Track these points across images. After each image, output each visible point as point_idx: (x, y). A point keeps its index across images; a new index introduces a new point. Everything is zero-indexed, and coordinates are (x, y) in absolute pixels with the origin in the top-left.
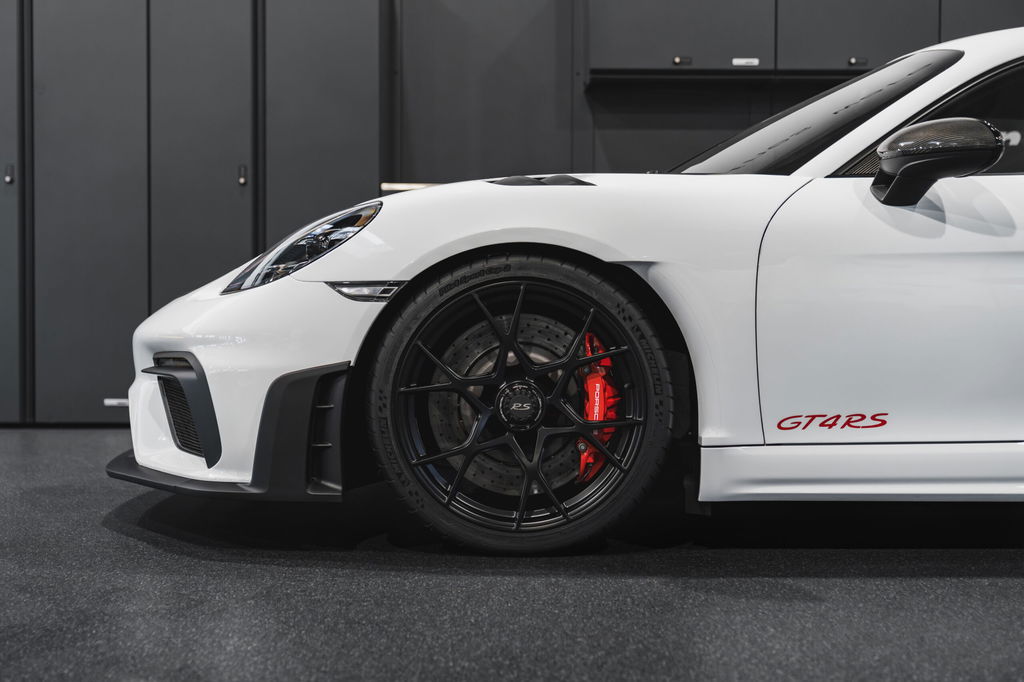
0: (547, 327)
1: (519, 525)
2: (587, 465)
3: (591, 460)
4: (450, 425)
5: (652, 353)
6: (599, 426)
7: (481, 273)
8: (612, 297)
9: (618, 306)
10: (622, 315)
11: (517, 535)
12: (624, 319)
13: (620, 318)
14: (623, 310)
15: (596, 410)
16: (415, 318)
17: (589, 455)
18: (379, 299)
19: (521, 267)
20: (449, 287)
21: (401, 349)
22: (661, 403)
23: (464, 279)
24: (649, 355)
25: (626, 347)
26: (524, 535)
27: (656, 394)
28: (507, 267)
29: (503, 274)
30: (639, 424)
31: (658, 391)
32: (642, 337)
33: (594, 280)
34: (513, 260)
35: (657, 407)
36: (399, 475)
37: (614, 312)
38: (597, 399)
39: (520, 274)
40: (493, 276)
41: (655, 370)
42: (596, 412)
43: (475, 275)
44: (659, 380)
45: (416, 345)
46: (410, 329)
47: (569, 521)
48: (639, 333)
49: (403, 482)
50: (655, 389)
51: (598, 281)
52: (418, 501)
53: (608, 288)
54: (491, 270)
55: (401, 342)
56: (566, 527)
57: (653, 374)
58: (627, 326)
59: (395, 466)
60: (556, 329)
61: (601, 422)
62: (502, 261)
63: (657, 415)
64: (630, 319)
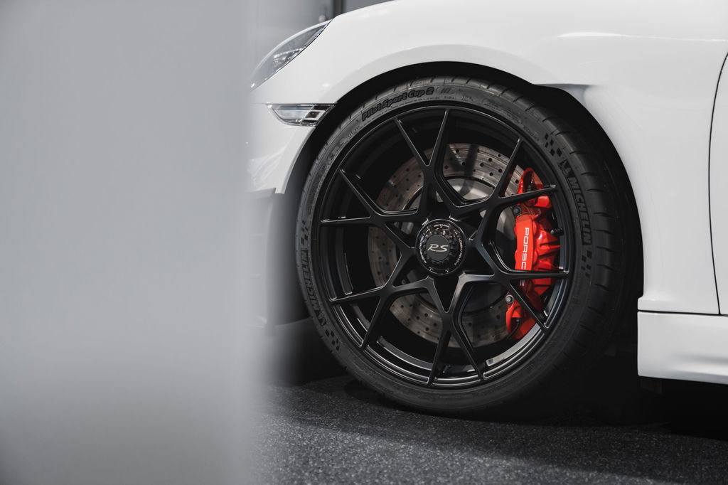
0: (490, 160)
1: (432, 380)
2: (513, 320)
3: (516, 315)
4: (388, 263)
5: (582, 194)
6: (529, 276)
7: (404, 96)
8: (539, 126)
9: (546, 137)
10: (549, 148)
11: (430, 391)
12: (552, 152)
13: (547, 152)
14: (552, 142)
15: (524, 257)
16: (338, 144)
17: (515, 309)
18: (306, 123)
19: (446, 90)
20: (373, 111)
21: (323, 178)
22: (589, 254)
23: (388, 103)
24: (578, 197)
25: (554, 186)
26: (435, 392)
27: (584, 243)
28: (430, 90)
29: (425, 98)
30: (565, 276)
31: (586, 240)
32: (572, 174)
33: (522, 104)
34: (438, 82)
35: (584, 259)
36: (318, 313)
37: (541, 143)
38: (526, 245)
39: (442, 97)
40: (415, 100)
41: (584, 215)
42: (524, 261)
43: (398, 99)
44: (588, 226)
45: (338, 174)
46: (333, 156)
47: (484, 382)
48: (568, 171)
49: (321, 321)
50: (583, 236)
51: (527, 106)
52: (333, 343)
53: (537, 115)
54: (414, 93)
55: (324, 170)
56: (479, 388)
57: (581, 220)
58: (554, 160)
59: (314, 302)
60: (499, 162)
61: (527, 272)
62: (426, 83)
63: (583, 268)
64: (559, 152)
